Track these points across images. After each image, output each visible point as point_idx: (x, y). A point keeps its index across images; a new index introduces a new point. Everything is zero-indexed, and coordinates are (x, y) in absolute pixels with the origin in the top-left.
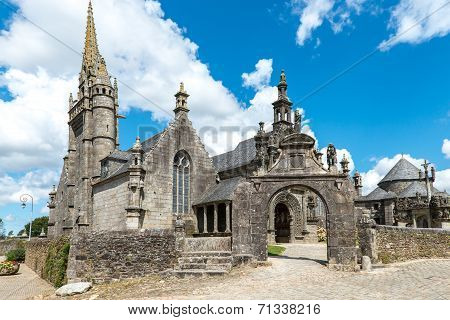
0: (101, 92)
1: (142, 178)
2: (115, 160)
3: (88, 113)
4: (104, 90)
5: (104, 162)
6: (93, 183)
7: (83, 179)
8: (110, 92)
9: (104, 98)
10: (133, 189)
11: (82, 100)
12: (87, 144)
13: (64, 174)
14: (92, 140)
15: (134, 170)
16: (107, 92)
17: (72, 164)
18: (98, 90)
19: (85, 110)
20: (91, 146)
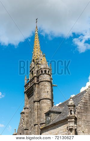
0: (44, 72)
1: (76, 123)
2: (54, 112)
3: (37, 86)
4: (45, 71)
5: (48, 114)
6: (41, 128)
7: (35, 125)
8: (49, 71)
9: (46, 75)
10: (71, 130)
11: (33, 79)
12: (36, 104)
13: (21, 123)
14: (39, 101)
15: (70, 118)
16: (47, 72)
17: (27, 116)
18: (42, 71)
19: (35, 84)
20: (39, 105)
